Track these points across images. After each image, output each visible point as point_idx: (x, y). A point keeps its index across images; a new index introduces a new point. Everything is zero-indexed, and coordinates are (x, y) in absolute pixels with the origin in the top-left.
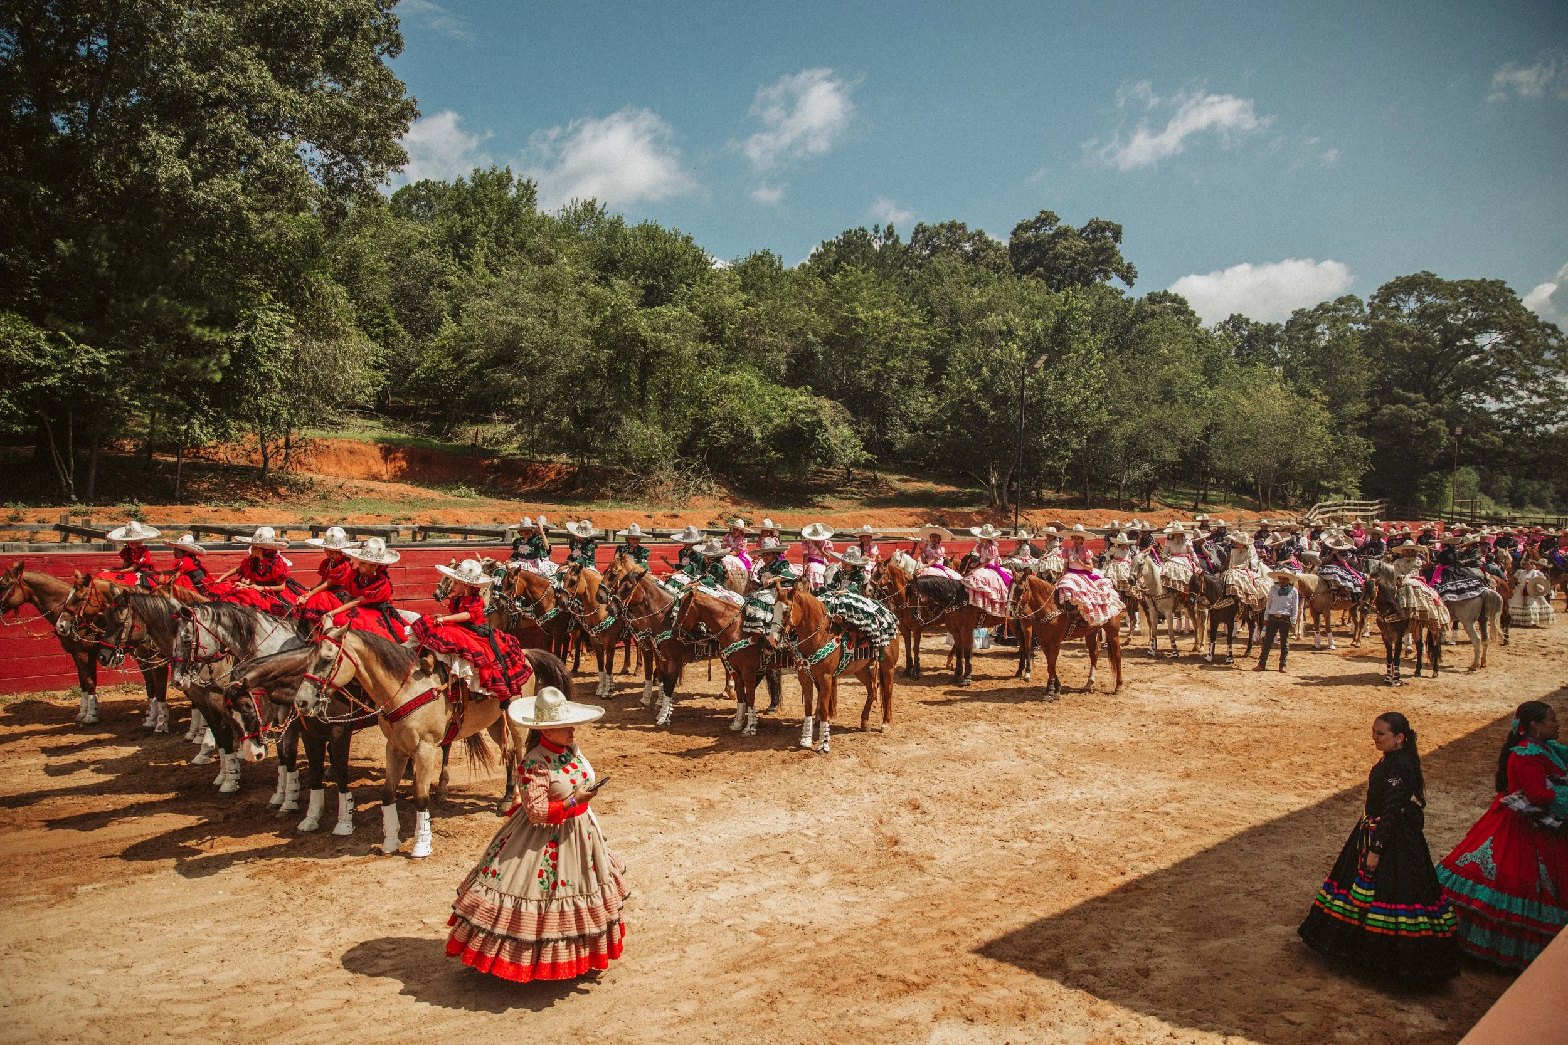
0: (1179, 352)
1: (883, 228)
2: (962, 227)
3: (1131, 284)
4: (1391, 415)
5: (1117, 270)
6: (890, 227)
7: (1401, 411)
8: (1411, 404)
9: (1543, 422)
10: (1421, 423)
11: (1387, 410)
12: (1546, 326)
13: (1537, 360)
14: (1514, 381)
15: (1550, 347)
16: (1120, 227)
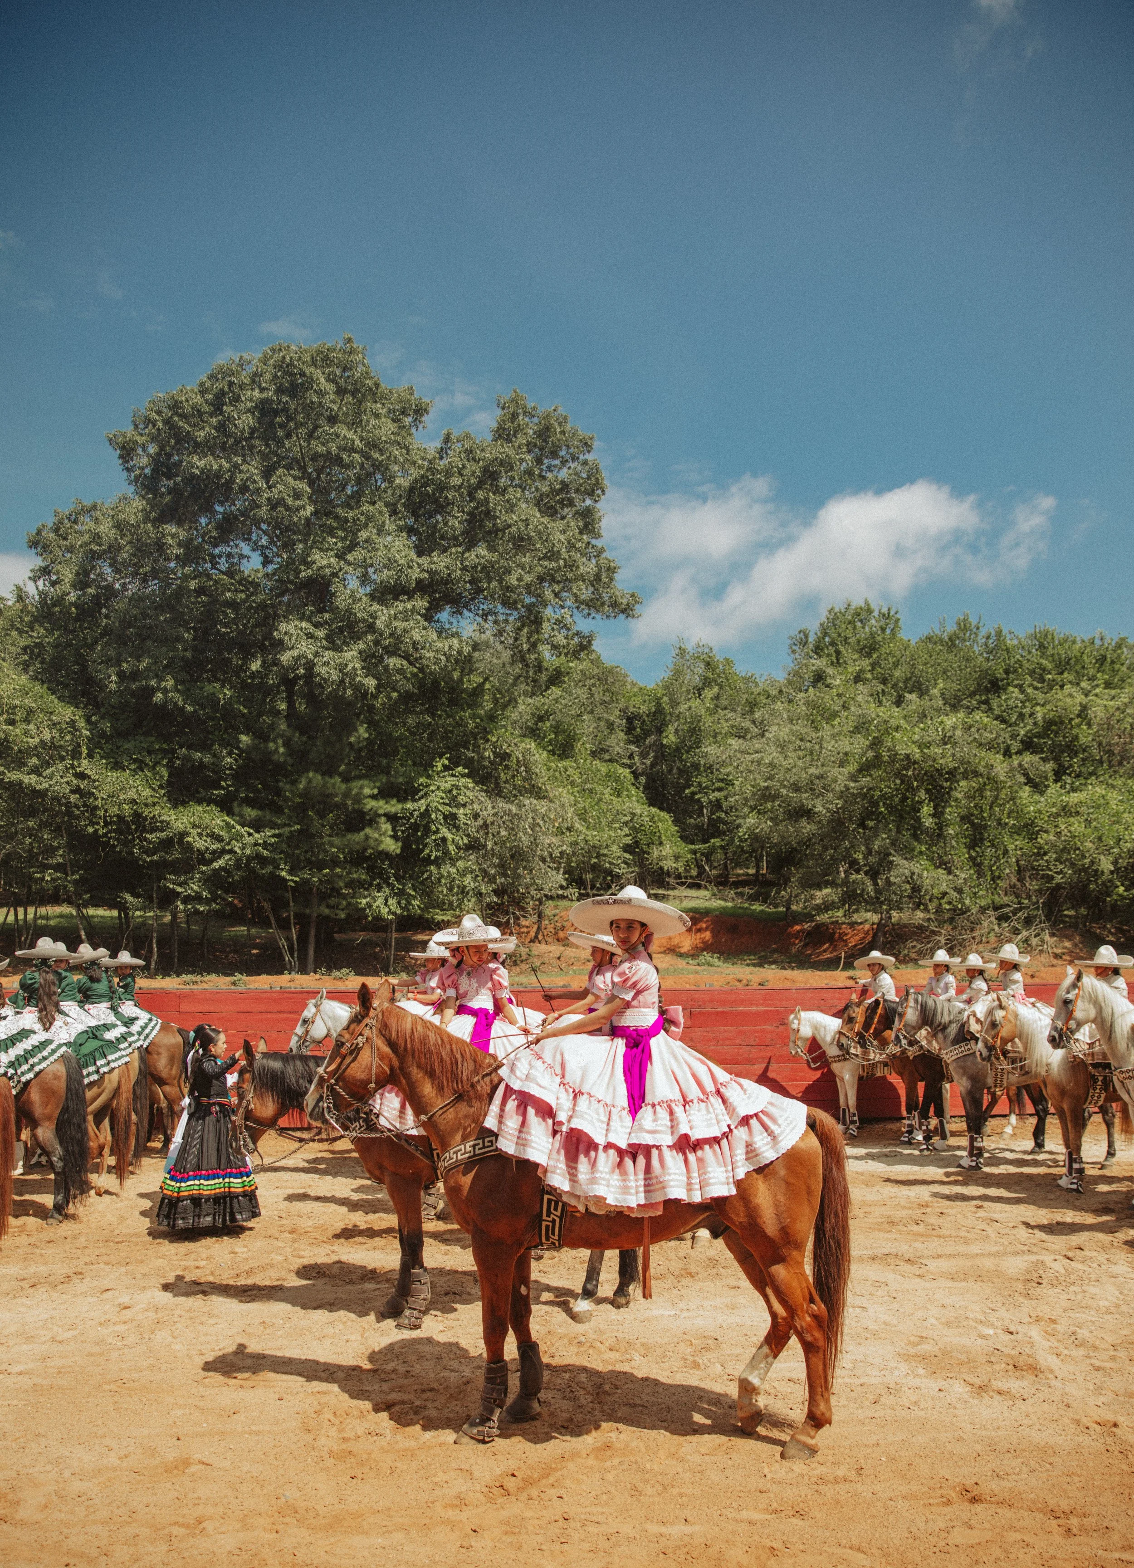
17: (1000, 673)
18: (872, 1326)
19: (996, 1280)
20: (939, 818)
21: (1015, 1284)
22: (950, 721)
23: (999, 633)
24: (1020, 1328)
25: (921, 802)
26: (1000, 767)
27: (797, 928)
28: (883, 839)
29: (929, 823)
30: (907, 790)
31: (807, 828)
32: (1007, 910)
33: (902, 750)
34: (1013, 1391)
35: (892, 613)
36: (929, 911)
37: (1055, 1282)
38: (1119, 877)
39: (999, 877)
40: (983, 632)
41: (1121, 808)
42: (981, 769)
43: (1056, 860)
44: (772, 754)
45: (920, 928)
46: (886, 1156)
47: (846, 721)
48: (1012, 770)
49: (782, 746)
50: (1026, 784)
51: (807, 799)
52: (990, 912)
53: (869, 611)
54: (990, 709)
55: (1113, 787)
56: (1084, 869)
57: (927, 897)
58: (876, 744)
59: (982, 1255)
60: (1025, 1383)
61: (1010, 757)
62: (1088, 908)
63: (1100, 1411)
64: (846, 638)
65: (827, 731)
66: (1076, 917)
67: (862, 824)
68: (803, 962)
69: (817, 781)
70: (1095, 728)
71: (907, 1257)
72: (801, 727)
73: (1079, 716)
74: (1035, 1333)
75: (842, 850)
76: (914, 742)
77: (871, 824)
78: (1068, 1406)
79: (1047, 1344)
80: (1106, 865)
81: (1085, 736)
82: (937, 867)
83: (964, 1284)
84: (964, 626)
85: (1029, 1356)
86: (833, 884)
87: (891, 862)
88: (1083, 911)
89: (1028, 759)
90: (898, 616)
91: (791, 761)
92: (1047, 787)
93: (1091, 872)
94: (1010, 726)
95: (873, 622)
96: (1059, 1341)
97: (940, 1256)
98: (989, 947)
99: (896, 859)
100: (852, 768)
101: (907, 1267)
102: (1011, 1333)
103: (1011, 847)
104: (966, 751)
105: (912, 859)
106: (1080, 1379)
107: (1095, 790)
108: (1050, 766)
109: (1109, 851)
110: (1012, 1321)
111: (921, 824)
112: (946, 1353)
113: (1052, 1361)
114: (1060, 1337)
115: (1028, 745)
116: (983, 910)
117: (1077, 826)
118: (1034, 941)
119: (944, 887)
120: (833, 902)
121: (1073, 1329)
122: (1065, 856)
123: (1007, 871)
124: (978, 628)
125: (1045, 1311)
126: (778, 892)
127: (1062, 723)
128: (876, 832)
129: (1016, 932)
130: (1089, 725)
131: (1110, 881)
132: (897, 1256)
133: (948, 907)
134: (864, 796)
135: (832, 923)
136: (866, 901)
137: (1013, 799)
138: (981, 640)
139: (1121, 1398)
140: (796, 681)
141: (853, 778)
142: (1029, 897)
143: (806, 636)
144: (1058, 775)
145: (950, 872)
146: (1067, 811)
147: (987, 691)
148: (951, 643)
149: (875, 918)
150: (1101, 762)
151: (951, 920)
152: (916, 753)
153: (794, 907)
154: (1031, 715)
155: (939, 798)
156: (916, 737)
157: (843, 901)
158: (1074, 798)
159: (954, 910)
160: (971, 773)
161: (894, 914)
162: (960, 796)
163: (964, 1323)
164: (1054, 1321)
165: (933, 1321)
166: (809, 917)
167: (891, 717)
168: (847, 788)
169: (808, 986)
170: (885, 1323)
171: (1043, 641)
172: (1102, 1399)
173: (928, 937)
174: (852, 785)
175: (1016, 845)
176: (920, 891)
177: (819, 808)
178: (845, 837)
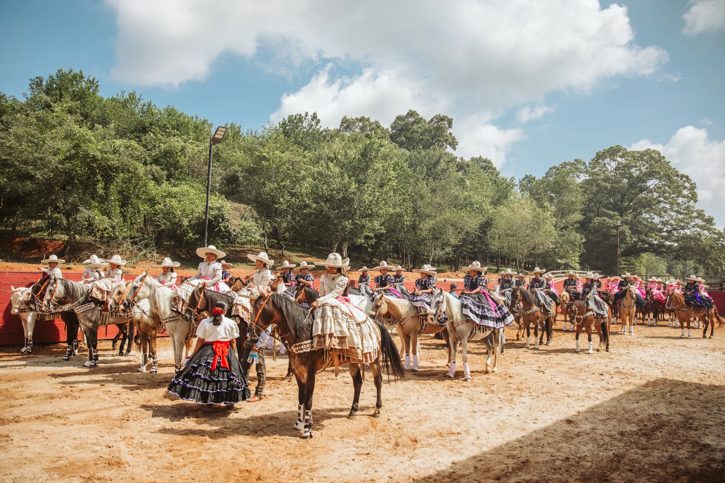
0: (476, 185)
1: (311, 114)
2: (368, 119)
3: (455, 149)
4: (599, 223)
5: (446, 141)
6: (315, 114)
7: (604, 221)
8: (611, 217)
9: (683, 228)
10: (616, 227)
11: (597, 220)
12: (683, 176)
13: (680, 194)
14: (668, 206)
15: (685, 188)
16: (452, 119)
17: (147, 124)
18: (30, 456)
19: (106, 421)
20: (107, 190)
21: (115, 422)
22: (118, 142)
23: (150, 105)
24: (114, 444)
25: (98, 181)
26: (141, 169)
27: (18, 239)
28: (75, 197)
29: (101, 192)
30: (91, 174)
31: (29, 185)
32: (137, 239)
33: (91, 153)
34: (106, 477)
35: (95, 82)
36: (96, 237)
37: (136, 419)
38: (191, 229)
39: (134, 223)
40: (142, 102)
41: (195, 197)
42: (131, 169)
43: (163, 218)
44: (12, 141)
45: (91, 244)
46: (55, 362)
47: (61, 131)
48: (146, 171)
49: (19, 138)
50: (152, 180)
51: (31, 170)
52: (128, 240)
53: (82, 77)
54: (141, 141)
55: (193, 187)
56: (176, 224)
57: (96, 230)
58: (77, 146)
59: (101, 409)
60: (113, 471)
61: (146, 165)
62: (176, 242)
63: (148, 478)
64: (67, 88)
65: (48, 135)
66: (169, 245)
67: (64, 188)
68: (19, 259)
69: (39, 162)
70: (187, 158)
71: (58, 415)
72: (33, 130)
73: (180, 151)
74: (122, 446)
75: (49, 200)
76: (98, 150)
77: (68, 188)
78: (133, 479)
79: (127, 450)
80: (185, 222)
81: (182, 161)
82: (103, 215)
83: (88, 425)
84: (132, 97)
85: (117, 457)
86: (42, 218)
87: (78, 210)
88: (173, 243)
89: (155, 167)
90: (98, 84)
91: (24, 147)
92: (162, 182)
93: (179, 225)
94: (148, 150)
95: (84, 83)
96: (134, 447)
97: (77, 413)
98: (126, 257)
99: (81, 208)
100: (61, 157)
101: (58, 421)
102: (110, 447)
103: (142, 209)
104: (125, 159)
105: (90, 209)
106: (141, 465)
107: (184, 187)
108: (165, 173)
109: (187, 216)
110: (111, 441)
111: (97, 192)
112: (72, 463)
113: (129, 458)
114: (134, 445)
115: (156, 161)
116: (125, 238)
117: (174, 202)
118: (149, 255)
119: (106, 225)
120: (42, 227)
121: (141, 440)
122: (167, 216)
123: (139, 221)
124: (139, 100)
125: (128, 433)
126: (8, 219)
127: (172, 153)
128: (70, 192)
129: (140, 250)
130: (185, 157)
131: (187, 230)
132: (52, 415)
133: (106, 235)
134: (66, 173)
135: (41, 238)
136: (62, 229)
137: (145, 186)
138: (140, 107)
139: (159, 470)
140: (33, 103)
141: (62, 162)
142: (148, 234)
143: (41, 81)
144: (169, 177)
145: (110, 218)
146: (170, 195)
147: (140, 131)
148: (124, 104)
149: (66, 238)
150: (188, 174)
151: (108, 242)
152: (99, 155)
153: (18, 228)
154: (159, 147)
155: (108, 180)
156: (99, 147)
157: (48, 228)
158: (175, 189)
159: (110, 237)
160: (125, 169)
161: (77, 237)
162: (118, 181)
163: (85, 446)
164: (132, 438)
165: (68, 447)
166: (27, 234)
167: (87, 134)
168: (57, 167)
169: (21, 271)
170: (39, 453)
171: (171, 113)
172: (151, 472)
173: (94, 250)
174: (60, 166)
175: (144, 208)
176: (92, 226)
177: (38, 176)
178: (53, 193)
